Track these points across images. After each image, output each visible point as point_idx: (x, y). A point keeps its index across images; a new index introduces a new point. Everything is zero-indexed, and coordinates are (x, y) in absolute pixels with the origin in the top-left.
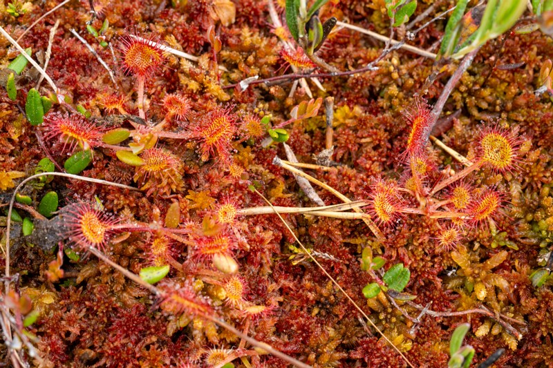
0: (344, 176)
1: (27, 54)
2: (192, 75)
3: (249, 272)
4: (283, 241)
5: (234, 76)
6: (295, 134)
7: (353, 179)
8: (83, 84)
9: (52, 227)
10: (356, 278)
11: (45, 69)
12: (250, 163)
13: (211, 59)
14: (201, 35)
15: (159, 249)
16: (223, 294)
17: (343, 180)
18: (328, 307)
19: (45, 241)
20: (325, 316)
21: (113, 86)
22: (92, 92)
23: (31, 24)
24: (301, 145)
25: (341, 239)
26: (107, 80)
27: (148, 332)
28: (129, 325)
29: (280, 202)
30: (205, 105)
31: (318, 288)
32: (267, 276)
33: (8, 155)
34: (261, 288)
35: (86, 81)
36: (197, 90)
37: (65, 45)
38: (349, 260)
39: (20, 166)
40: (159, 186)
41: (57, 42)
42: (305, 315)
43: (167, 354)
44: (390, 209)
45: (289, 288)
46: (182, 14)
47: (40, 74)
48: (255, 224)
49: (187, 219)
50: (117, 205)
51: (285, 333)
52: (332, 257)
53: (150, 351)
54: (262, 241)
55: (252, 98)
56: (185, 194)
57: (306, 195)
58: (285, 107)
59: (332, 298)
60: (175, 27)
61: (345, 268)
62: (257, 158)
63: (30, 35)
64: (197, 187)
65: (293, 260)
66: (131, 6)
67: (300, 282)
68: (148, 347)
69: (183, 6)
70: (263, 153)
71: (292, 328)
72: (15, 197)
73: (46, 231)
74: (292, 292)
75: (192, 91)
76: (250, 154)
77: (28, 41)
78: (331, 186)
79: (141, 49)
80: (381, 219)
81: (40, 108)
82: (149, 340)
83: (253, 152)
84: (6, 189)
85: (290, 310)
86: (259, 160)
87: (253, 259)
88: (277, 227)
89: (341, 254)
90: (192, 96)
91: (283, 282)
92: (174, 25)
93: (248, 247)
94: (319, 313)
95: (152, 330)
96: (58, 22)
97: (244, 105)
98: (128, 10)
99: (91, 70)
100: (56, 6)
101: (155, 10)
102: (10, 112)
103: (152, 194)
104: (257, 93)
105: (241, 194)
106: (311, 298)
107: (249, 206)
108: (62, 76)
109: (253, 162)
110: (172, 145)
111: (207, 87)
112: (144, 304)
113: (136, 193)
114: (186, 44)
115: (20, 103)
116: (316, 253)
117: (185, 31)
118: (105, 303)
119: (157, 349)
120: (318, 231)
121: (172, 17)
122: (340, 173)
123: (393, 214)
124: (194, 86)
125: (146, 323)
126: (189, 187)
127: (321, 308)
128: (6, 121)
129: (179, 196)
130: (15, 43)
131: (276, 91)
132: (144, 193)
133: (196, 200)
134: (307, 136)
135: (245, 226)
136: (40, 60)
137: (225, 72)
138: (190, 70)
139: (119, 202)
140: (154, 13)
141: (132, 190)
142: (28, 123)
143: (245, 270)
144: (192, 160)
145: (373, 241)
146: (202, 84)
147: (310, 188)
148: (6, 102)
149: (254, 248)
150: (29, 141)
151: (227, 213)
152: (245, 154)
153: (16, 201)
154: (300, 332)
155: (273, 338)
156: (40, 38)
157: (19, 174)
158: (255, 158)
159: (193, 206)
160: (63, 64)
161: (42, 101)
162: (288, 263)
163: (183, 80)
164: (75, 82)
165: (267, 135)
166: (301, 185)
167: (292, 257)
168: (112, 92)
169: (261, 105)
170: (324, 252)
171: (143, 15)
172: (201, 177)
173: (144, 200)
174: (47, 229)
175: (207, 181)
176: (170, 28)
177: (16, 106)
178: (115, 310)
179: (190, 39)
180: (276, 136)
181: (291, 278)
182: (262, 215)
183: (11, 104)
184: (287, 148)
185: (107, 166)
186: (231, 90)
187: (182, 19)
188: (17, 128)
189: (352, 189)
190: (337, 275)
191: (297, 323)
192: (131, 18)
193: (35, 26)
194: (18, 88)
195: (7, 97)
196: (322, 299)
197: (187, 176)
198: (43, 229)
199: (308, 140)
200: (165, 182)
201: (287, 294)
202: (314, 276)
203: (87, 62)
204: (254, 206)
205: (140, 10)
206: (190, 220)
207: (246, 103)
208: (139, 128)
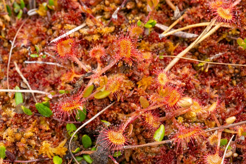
0: (192, 15)
1: (17, 90)
2: (91, 34)
3: (193, 93)
4: (193, 66)
5: (107, 16)
6: (155, 16)
7: (197, 12)
8: (50, 79)
9: (100, 153)
10: (237, 53)
11: (30, 88)
12: (149, 46)
13: (91, 18)
14: (77, 12)
15: (151, 120)
16: (194, 114)
17: (193, 17)
18: (238, 76)
19: (103, 161)
20: (240, 81)
21: (63, 68)
22: (58, 80)
23: (6, 75)
24: (162, 18)
25: (216, 42)
26: (59, 69)
27: (177, 156)
28: (167, 160)
29: (177, 52)
30: (108, 41)
31: (226, 72)
32: (200, 86)
33: (52, 138)
34: (204, 95)
35: (51, 77)
36: (99, 38)
37: (28, 70)
38: (228, 48)
39: (60, 137)
40: (124, 93)
41: (23, 72)
42: (232, 88)
43: (192, 157)
44: (227, 11)
45: (214, 83)
46: (60, 11)
47: (31, 93)
48: (176, 70)
49: (148, 96)
50: (114, 116)
51: (231, 103)
52: (220, 54)
53: (184, 162)
54: (186, 75)
55: (123, 18)
56: (137, 86)
57: (185, 38)
58: (139, 8)
59: (237, 71)
60: (64, 19)
61: (229, 53)
62: (150, 41)
63: (11, 80)
64: (139, 78)
65: (205, 69)
66: (37, 28)
67: (215, 76)
68: (182, 161)
69: (57, 7)
70: (150, 37)
71: (233, 99)
72: (72, 153)
73: (99, 157)
74: (217, 84)
75: (97, 40)
76: (146, 43)
77: (12, 83)
78: (191, 24)
79: (62, 45)
80: (229, 20)
81: (46, 108)
82: (180, 159)
83: (146, 41)
84: (65, 153)
85: (223, 92)
86: (151, 42)
87: (190, 86)
88: (185, 63)
89: (222, 49)
90: (99, 42)
91: (209, 82)
92: (62, 19)
93: (184, 84)
94: (236, 81)
95: (178, 154)
96: (15, 63)
97: (123, 25)
98: (37, 31)
99: (48, 70)
100: (8, 57)
101: (48, 19)
102: (35, 121)
103: (124, 99)
104: (122, 14)
105: (158, 64)
106: (229, 79)
107: (166, 66)
108: (39, 84)
109: (150, 45)
110: (111, 71)
111: (102, 33)
112: (163, 146)
113: (116, 104)
114: (75, 22)
115: (35, 113)
116: (212, 58)
117: (69, 17)
118: (148, 160)
119: (186, 158)
120: (204, 48)
121: (58, 16)
122: (189, 14)
123: (231, 12)
124: (96, 37)
125: (172, 153)
126: (136, 82)
127: (235, 79)
128: (37, 126)
129: (136, 89)
130: (8, 90)
131: (130, 6)
132: (120, 102)
133: (144, 84)
134: (160, 12)
135: (173, 75)
136: (25, 87)
137: (101, 18)
138: (88, 32)
139: (113, 114)
140: (49, 21)
141: (114, 105)
142: (47, 118)
143: (191, 94)
144: (125, 69)
145: (231, 31)
146: (99, 34)
147: (184, 34)
148: (30, 118)
149: (186, 81)
150: (54, 124)
151: (163, 78)
152: (144, 45)
153: (74, 154)
154: (238, 98)
155: (228, 110)
156: (15, 77)
157: (64, 142)
158: (149, 42)
159: (145, 88)
160: (35, 79)
161: (44, 105)
162: (203, 73)
163: (89, 39)
164: (47, 82)
165: (145, 28)
166: (179, 36)
167: (202, 69)
168: (65, 71)
169: (130, 18)
170: (214, 54)
171: (45, 26)
172: (136, 73)
173: (123, 104)
174: (99, 156)
175: (140, 72)
176: (63, 22)
177: (35, 115)
178: (154, 158)
179: (74, 18)
180: (151, 26)
181: (210, 77)
182: (175, 64)
183: (33, 117)
184: (158, 25)
185: (94, 104)
186: (111, 23)
187: (63, 13)
188: (44, 124)
189: (202, 17)
190: (228, 59)
191: (233, 95)
192: (42, 33)
193: (9, 74)
194: (28, 107)
195: (28, 116)
196: (233, 75)
197: (130, 78)
198: (98, 157)
199: (161, 13)
200: (124, 90)
201: (215, 86)
202: (219, 68)
203: (44, 69)
204: (168, 63)
205: (42, 26)
206: (150, 95)
207: (122, 23)
208: (92, 77)
